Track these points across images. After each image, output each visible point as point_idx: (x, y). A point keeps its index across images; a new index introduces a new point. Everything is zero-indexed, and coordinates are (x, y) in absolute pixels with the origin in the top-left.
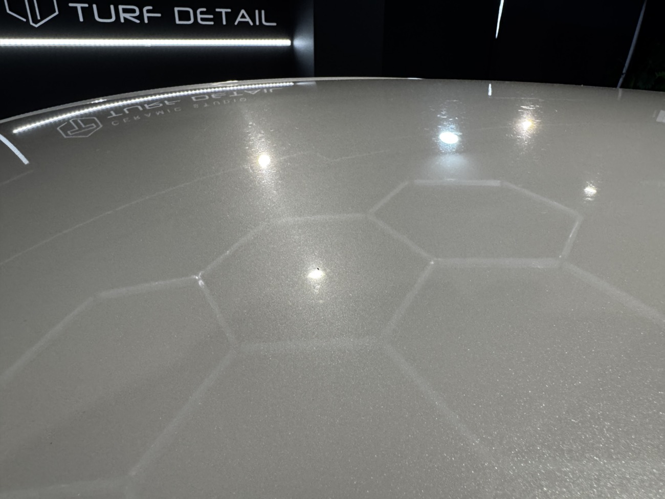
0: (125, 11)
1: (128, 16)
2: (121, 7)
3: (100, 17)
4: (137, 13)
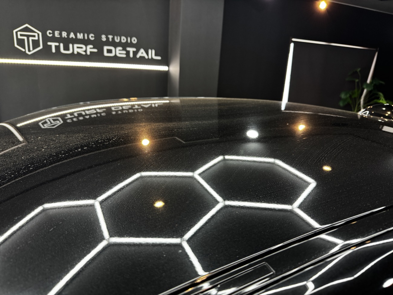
0: (78, 47)
1: (79, 50)
2: (76, 45)
4: (84, 49)
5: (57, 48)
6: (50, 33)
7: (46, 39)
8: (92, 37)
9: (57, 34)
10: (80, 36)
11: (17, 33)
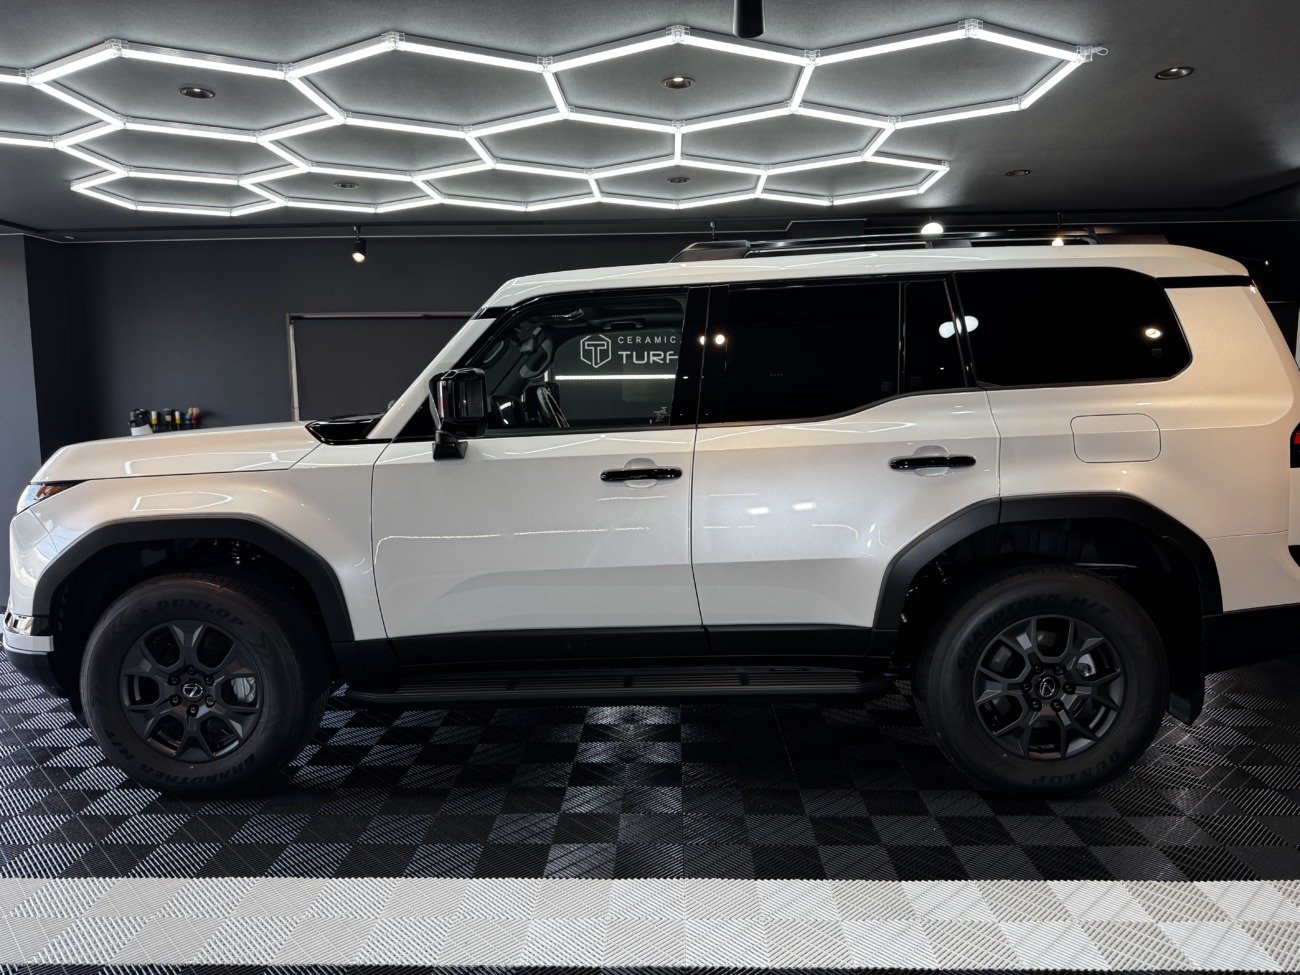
0: (654, 355)
1: (656, 359)
2: (651, 353)
3: (637, 360)
4: (662, 356)
5: (629, 357)
6: (621, 340)
7: (616, 347)
8: (673, 340)
9: (629, 338)
10: (658, 340)
11: (584, 343)
